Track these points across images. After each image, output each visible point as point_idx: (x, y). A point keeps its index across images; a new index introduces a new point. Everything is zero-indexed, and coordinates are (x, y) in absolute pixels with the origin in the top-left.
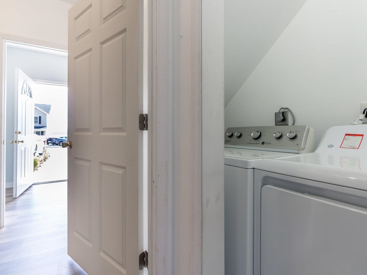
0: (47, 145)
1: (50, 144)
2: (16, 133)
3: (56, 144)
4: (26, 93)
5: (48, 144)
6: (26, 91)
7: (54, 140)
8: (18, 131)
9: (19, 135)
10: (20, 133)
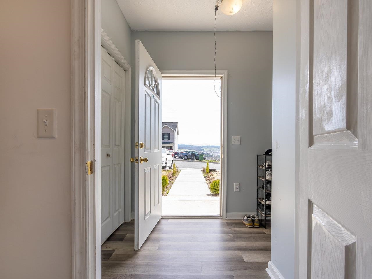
0: (174, 159)
1: (176, 157)
2: (137, 146)
3: (181, 158)
4: (151, 86)
5: (175, 157)
6: (151, 84)
7: (180, 154)
8: (140, 143)
9: (141, 150)
10: (142, 146)
